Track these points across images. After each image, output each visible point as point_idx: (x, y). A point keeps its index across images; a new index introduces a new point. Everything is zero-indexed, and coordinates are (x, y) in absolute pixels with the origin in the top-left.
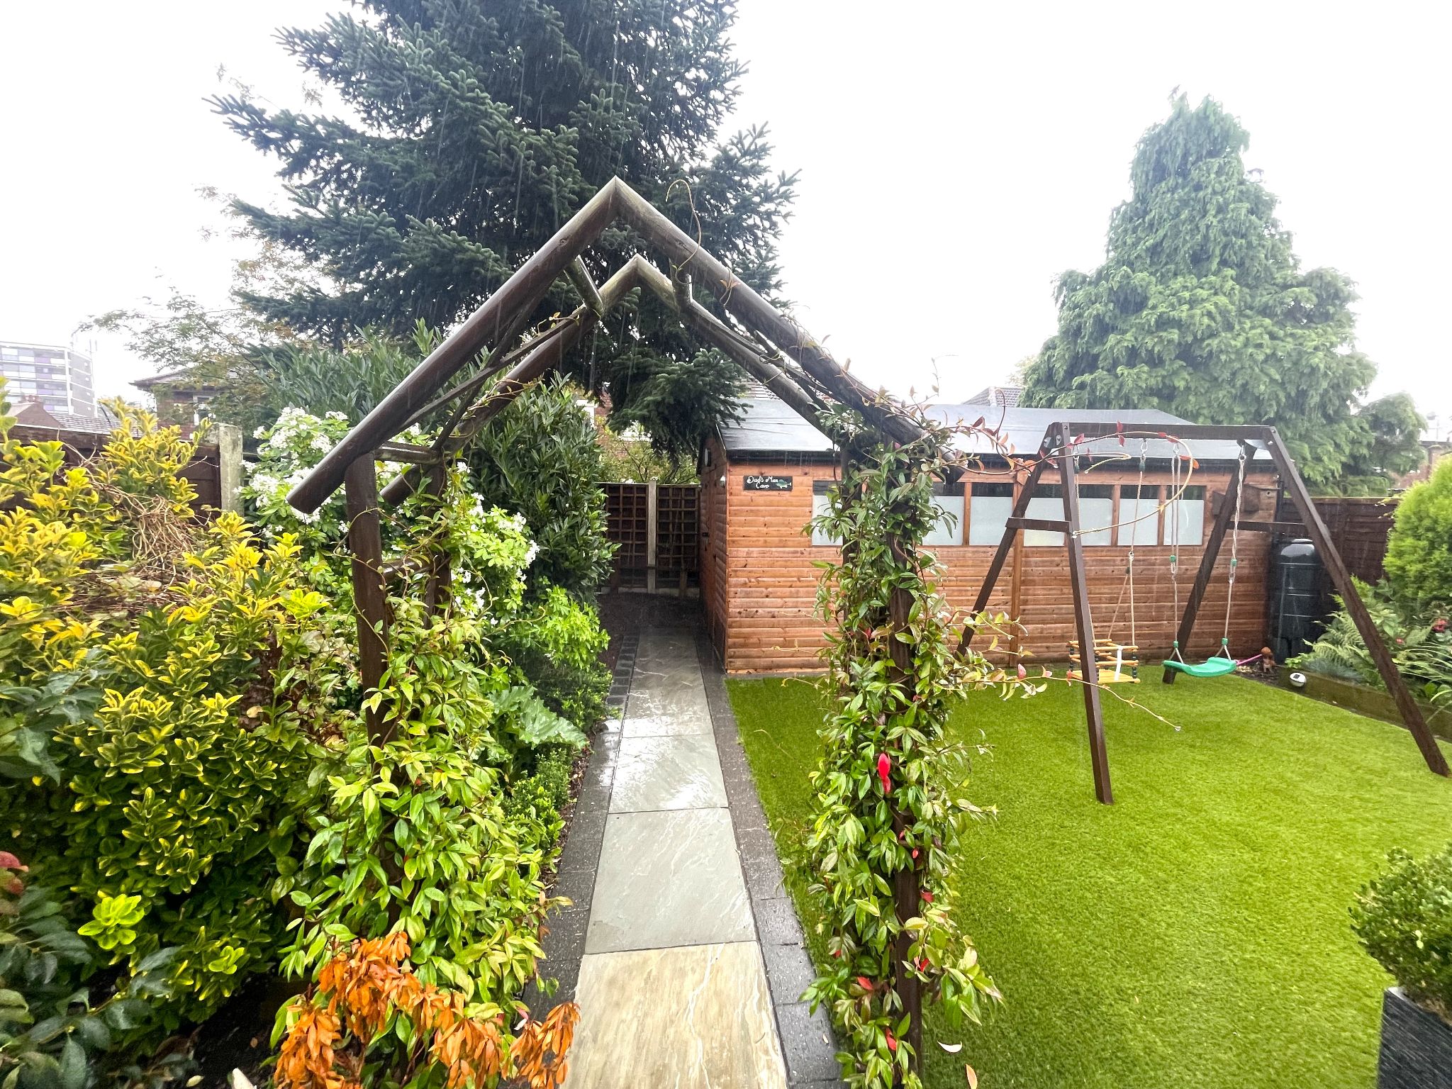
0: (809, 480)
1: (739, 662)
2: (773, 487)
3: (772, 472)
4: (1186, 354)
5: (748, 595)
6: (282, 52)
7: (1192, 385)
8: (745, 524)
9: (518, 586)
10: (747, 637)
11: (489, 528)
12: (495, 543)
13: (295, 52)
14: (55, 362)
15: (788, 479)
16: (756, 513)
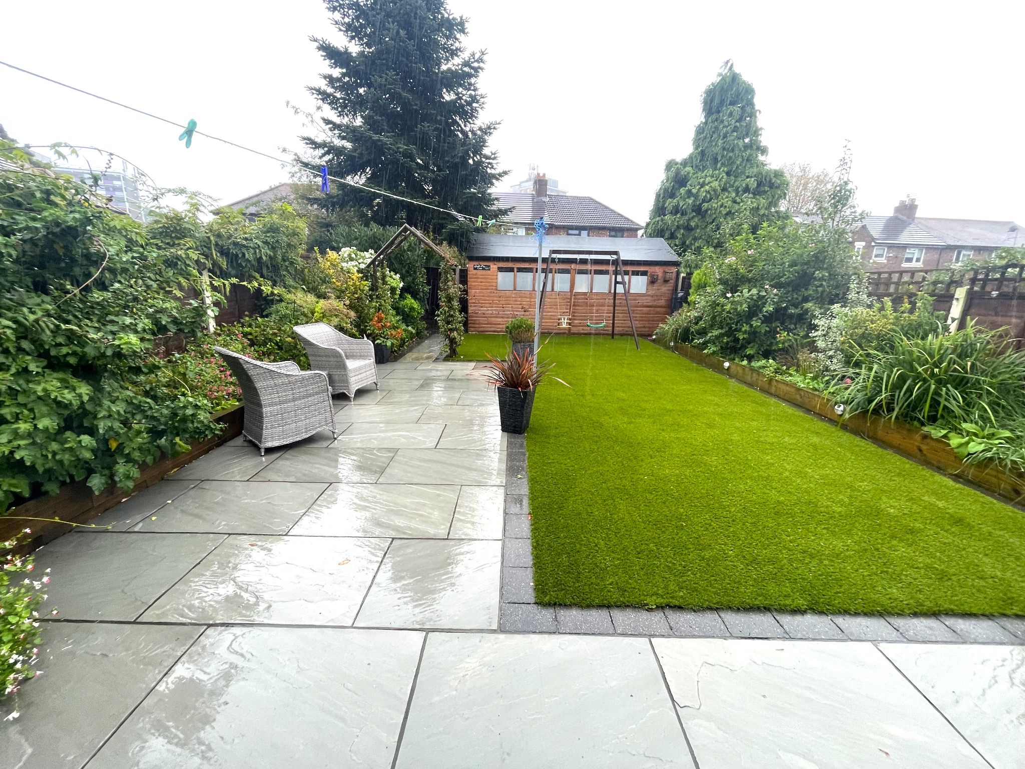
0: (496, 267)
1: (472, 329)
2: (483, 269)
3: (483, 264)
4: (698, 210)
5: (475, 306)
6: (308, 93)
7: (700, 224)
8: (474, 282)
9: (398, 292)
10: (475, 320)
11: (391, 277)
12: (392, 281)
13: (313, 94)
14: (116, 183)
15: (489, 266)
16: (478, 278)
